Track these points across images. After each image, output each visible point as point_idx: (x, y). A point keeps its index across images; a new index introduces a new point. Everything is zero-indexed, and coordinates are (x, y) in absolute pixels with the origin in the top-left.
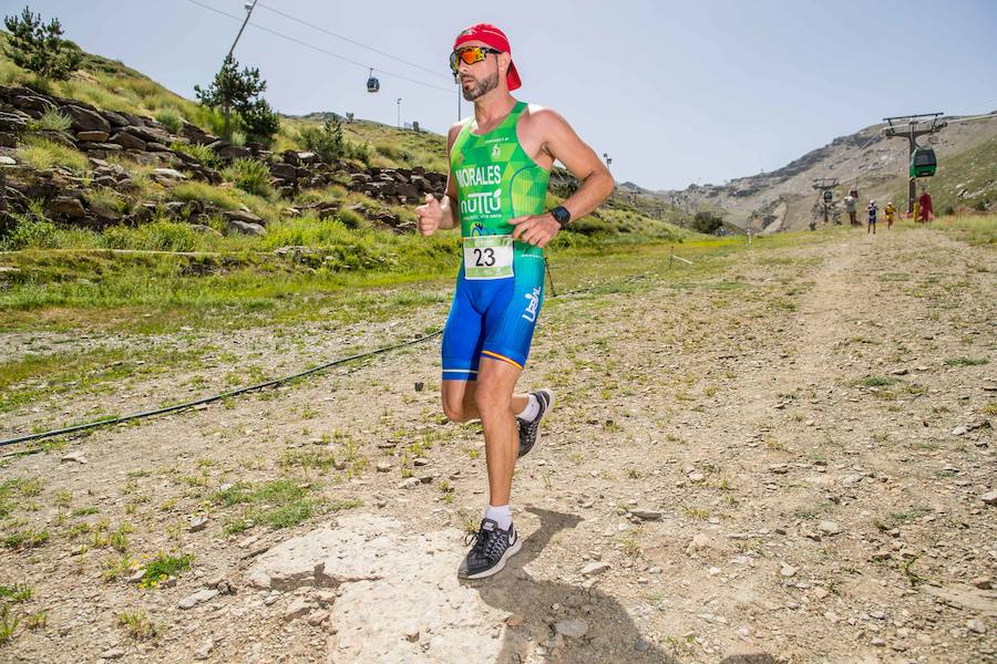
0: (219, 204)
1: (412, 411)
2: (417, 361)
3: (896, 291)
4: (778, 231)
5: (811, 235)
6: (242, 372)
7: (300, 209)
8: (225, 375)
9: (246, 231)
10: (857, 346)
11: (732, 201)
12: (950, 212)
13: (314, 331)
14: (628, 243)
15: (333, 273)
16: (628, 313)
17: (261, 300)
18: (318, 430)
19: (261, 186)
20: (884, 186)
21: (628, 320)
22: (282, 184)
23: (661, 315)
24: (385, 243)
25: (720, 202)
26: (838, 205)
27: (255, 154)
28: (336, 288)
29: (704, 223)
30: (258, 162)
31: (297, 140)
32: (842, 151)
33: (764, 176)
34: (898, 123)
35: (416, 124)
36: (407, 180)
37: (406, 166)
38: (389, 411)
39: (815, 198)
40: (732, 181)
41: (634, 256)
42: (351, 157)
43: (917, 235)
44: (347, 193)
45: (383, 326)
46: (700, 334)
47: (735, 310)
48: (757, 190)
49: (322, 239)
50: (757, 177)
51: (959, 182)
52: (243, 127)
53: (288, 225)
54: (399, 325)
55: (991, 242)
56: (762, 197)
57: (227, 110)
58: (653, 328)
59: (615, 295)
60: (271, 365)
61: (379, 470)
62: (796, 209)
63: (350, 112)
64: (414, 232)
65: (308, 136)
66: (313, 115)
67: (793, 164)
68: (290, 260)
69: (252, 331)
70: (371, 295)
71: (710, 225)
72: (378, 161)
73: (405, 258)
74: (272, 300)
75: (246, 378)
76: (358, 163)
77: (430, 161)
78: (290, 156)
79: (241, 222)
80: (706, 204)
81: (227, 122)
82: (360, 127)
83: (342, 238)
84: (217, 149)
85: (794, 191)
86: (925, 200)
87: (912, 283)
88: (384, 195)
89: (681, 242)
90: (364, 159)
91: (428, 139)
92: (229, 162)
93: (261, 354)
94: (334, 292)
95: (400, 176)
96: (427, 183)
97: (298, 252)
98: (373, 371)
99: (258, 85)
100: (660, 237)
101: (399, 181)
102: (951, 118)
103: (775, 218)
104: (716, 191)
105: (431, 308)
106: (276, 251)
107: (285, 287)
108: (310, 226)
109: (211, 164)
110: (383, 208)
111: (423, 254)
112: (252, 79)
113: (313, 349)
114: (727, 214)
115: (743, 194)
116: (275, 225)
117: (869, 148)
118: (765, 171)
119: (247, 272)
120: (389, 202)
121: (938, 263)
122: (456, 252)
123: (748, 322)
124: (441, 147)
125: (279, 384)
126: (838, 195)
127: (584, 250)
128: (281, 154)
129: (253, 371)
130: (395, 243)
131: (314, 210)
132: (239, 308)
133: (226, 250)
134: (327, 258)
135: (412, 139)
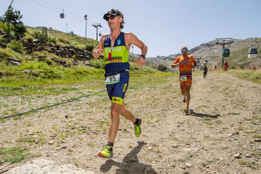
0: (5, 55)
1: (63, 125)
2: (67, 108)
3: (216, 91)
6: (9, 110)
7: (32, 58)
8: (3, 111)
9: (14, 64)
10: (203, 108)
11: (170, 61)
12: (233, 68)
13: (35, 98)
14: (137, 73)
15: (43, 79)
16: (135, 95)
17: (18, 87)
18: (31, 130)
19: (20, 50)
20: (215, 59)
21: (135, 97)
22: (27, 49)
23: (145, 96)
24: (60, 70)
25: (166, 62)
26: (201, 64)
27: (18, 39)
28: (44, 84)
29: (161, 68)
30: (19, 41)
31: (33, 35)
32: (203, 48)
34: (220, 40)
35: (72, 32)
36: (68, 50)
37: (68, 46)
38: (55, 124)
40: (170, 55)
41: (139, 77)
42: (50, 42)
43: (224, 75)
44: (48, 53)
45: (58, 97)
46: (156, 103)
47: (168, 95)
49: (39, 68)
51: (236, 60)
52: (14, 30)
53: (28, 63)
54: (63, 96)
55: (244, 78)
57: (9, 24)
58: (143, 100)
59: (132, 89)
60: (19, 108)
61: (49, 144)
63: (51, 27)
64: (70, 67)
65: (36, 34)
66: (39, 27)
68: (29, 74)
70: (54, 86)
71: (163, 69)
72: (59, 43)
73: (66, 75)
74: (21, 87)
75: (10, 112)
76: (53, 44)
77: (76, 44)
78: (30, 40)
79: (12, 61)
80: (162, 62)
81: (9, 28)
82: (54, 32)
83: (46, 68)
84: (5, 37)
86: (226, 64)
87: (221, 89)
88: (61, 55)
89: (154, 73)
90: (54, 42)
91: (76, 37)
92: (9, 41)
93: (16, 105)
94: (43, 85)
95: (66, 49)
96: (75, 51)
97: (31, 72)
98: (52, 111)
99: (20, 16)
100: (147, 72)
101: (66, 50)
102: (235, 40)
104: (166, 58)
105: (73, 92)
106: (24, 71)
107: (26, 83)
108: (36, 63)
109: (3, 42)
110: (60, 59)
111: (72, 74)
112: (18, 14)
113: (34, 103)
114: (168, 65)
115: (173, 59)
116: (23, 63)
117: (211, 48)
119: (14, 78)
120: (62, 57)
121: (229, 84)
122: (83, 74)
123: (171, 99)
124: (80, 40)
125: (21, 115)
126: (202, 61)
128: (27, 40)
129: (13, 110)
130: (63, 70)
131: (37, 58)
132: (10, 89)
133: (7, 70)
134: (41, 74)
135: (71, 37)
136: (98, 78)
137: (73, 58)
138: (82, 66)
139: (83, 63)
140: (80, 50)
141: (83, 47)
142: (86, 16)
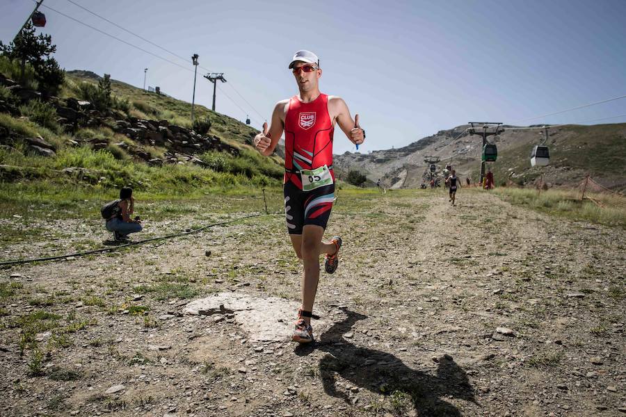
0: (21, 133)
3: (469, 224)
4: (401, 188)
5: (422, 191)
6: (79, 243)
7: (78, 142)
8: (69, 244)
9: (41, 153)
11: (373, 165)
12: (504, 185)
15: (106, 189)
17: (67, 202)
19: (50, 122)
20: (467, 165)
22: (66, 122)
24: (142, 171)
25: (365, 165)
26: (438, 174)
27: (45, 98)
29: (354, 178)
30: (48, 103)
31: (76, 91)
32: (443, 140)
33: (394, 150)
34: (477, 126)
35: (158, 89)
36: (156, 129)
37: (155, 119)
39: (425, 168)
40: (373, 152)
42: (116, 108)
43: (484, 196)
44: (113, 133)
48: (389, 160)
49: (97, 164)
50: (389, 151)
51: (510, 167)
52: (36, 77)
53: (71, 152)
54: (172, 224)
56: (391, 165)
57: (24, 63)
62: (412, 175)
63: (108, 74)
64: (161, 166)
65: (85, 90)
66: (76, 71)
67: (412, 145)
68: (75, 177)
69: (68, 221)
71: (358, 180)
72: (135, 113)
73: (156, 183)
76: (122, 113)
77: (171, 117)
78: (72, 103)
79: (37, 147)
80: (355, 166)
81: (23, 71)
82: (115, 86)
83: (112, 165)
84: (15, 91)
85: (413, 162)
86: (490, 176)
87: (478, 221)
88: (140, 138)
89: (340, 189)
90: (126, 110)
91: (166, 100)
92: (24, 102)
95: (151, 126)
96: (170, 132)
97: (81, 172)
98: (169, 247)
99: (50, 47)
101: (151, 129)
103: (399, 179)
104: (363, 157)
106: (64, 170)
108: (88, 154)
109: (11, 101)
110: (140, 147)
111: (168, 182)
112: (46, 43)
114: (368, 173)
115: (380, 161)
116: (61, 152)
117: (459, 140)
118: (395, 148)
119: (45, 182)
120: (143, 143)
121: (493, 212)
122: (190, 182)
124: (175, 107)
126: (439, 168)
127: (277, 189)
128: (65, 100)
130: (149, 172)
131: (90, 143)
132: (52, 206)
133: (28, 166)
134: (102, 178)
135: (154, 99)
136: (224, 192)
137: (166, 147)
138: (185, 165)
139: (187, 158)
140: (182, 131)
141: (186, 124)
142: (195, 57)
